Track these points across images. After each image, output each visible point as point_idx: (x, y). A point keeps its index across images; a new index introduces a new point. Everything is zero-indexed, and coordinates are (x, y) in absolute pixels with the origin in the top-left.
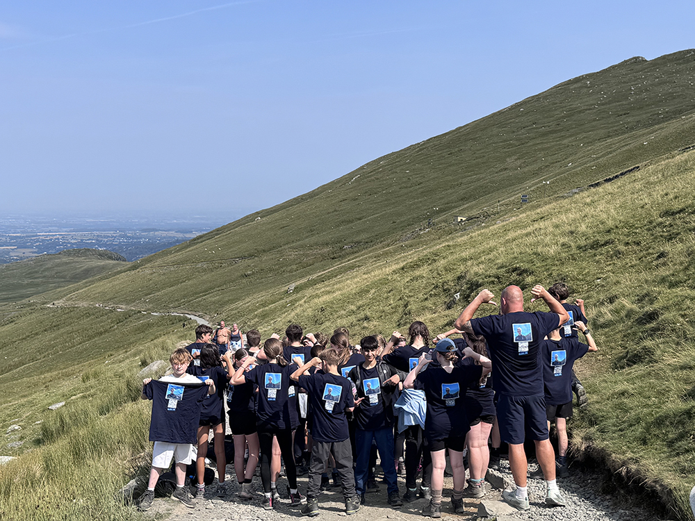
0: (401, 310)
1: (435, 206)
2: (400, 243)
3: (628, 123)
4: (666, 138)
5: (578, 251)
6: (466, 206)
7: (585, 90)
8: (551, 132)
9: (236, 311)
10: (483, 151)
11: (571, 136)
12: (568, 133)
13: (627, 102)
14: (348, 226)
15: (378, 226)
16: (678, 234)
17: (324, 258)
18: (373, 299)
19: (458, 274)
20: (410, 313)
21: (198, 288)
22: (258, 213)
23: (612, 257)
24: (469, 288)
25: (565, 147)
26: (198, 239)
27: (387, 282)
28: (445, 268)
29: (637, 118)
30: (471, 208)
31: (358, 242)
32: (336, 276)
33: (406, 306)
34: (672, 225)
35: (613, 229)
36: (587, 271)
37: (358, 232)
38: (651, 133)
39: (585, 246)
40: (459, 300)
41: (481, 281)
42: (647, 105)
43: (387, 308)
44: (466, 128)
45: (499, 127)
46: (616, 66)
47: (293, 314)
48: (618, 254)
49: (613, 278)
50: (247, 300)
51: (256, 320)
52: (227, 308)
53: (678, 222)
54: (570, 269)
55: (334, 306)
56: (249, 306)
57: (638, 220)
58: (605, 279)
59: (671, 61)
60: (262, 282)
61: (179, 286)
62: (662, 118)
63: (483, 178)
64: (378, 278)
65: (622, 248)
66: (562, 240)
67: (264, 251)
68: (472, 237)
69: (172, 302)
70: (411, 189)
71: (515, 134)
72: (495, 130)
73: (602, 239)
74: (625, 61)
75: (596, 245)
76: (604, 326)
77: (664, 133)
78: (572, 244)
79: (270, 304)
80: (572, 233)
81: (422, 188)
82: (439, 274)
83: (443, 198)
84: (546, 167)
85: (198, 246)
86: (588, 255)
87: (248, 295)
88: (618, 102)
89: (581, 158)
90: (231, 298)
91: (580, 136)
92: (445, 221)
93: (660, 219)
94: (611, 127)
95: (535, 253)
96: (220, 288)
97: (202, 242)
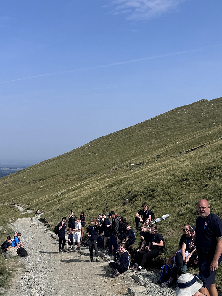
0: (104, 205)
1: (121, 159)
2: (106, 174)
3: (201, 126)
4: (216, 133)
5: (175, 183)
6: (134, 159)
7: (183, 112)
8: (170, 129)
9: (35, 204)
10: (141, 136)
11: (177, 131)
12: (176, 130)
13: (200, 118)
14: (85, 167)
15: (97, 167)
16: (213, 177)
17: (74, 180)
18: (94, 200)
19: (128, 190)
20: (108, 207)
21: (19, 193)
22: (46, 161)
23: (188, 186)
24: (132, 197)
25: (175, 135)
26: (20, 172)
27: (99, 193)
28: (123, 187)
29: (204, 124)
30: (137, 160)
31: (89, 174)
32: (79, 189)
33: (107, 204)
34: (211, 173)
35: (189, 174)
36: (178, 191)
37: (89, 170)
38: (210, 131)
39: (178, 181)
40: (128, 202)
41: (137, 194)
42: (208, 119)
43: (99, 204)
44: (134, 126)
45: (148, 126)
46: (196, 103)
47: (60, 206)
48: (190, 184)
49: (187, 194)
50: (40, 198)
51: (44, 207)
52: (32, 202)
53: (214, 172)
54: (171, 190)
55: (77, 203)
56: (41, 201)
57: (198, 171)
58: (185, 195)
59: (218, 101)
60: (47, 191)
61: (11, 192)
62: (215, 124)
63: (141, 147)
64: (96, 191)
65: (192, 182)
66: (169, 178)
67: (48, 177)
68: (135, 174)
69: (7, 200)
70: (112, 152)
71: (155, 129)
72: (147, 128)
73: (185, 178)
74: (199, 101)
75: (182, 180)
76: (182, 215)
77: (215, 130)
78: (173, 180)
79: (50, 201)
80: (173, 175)
81: (116, 151)
82: (120, 190)
83: (125, 156)
84: (168, 143)
85: (19, 175)
86: (179, 184)
87: (41, 196)
88: (197, 117)
89: (182, 140)
90: (33, 198)
91: (181, 131)
92: (126, 165)
93: (207, 171)
94: (194, 128)
95: (159, 183)
96: (29, 193)
97: (21, 173)
